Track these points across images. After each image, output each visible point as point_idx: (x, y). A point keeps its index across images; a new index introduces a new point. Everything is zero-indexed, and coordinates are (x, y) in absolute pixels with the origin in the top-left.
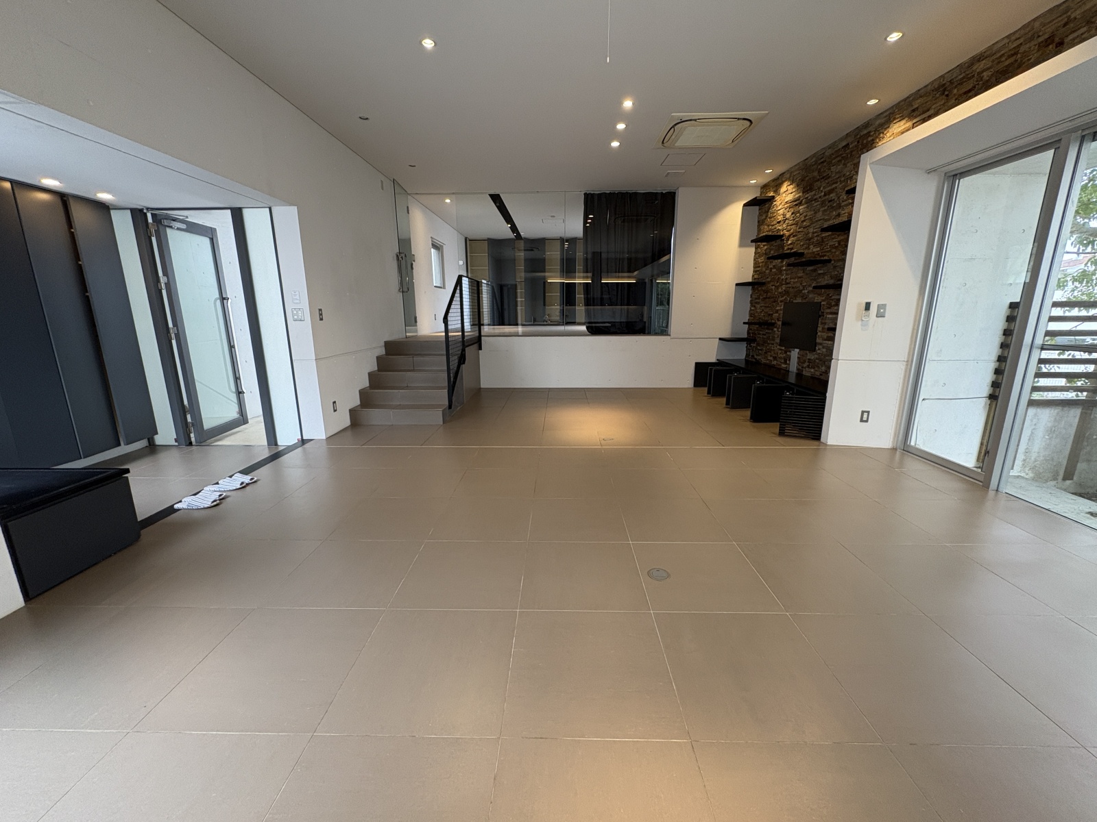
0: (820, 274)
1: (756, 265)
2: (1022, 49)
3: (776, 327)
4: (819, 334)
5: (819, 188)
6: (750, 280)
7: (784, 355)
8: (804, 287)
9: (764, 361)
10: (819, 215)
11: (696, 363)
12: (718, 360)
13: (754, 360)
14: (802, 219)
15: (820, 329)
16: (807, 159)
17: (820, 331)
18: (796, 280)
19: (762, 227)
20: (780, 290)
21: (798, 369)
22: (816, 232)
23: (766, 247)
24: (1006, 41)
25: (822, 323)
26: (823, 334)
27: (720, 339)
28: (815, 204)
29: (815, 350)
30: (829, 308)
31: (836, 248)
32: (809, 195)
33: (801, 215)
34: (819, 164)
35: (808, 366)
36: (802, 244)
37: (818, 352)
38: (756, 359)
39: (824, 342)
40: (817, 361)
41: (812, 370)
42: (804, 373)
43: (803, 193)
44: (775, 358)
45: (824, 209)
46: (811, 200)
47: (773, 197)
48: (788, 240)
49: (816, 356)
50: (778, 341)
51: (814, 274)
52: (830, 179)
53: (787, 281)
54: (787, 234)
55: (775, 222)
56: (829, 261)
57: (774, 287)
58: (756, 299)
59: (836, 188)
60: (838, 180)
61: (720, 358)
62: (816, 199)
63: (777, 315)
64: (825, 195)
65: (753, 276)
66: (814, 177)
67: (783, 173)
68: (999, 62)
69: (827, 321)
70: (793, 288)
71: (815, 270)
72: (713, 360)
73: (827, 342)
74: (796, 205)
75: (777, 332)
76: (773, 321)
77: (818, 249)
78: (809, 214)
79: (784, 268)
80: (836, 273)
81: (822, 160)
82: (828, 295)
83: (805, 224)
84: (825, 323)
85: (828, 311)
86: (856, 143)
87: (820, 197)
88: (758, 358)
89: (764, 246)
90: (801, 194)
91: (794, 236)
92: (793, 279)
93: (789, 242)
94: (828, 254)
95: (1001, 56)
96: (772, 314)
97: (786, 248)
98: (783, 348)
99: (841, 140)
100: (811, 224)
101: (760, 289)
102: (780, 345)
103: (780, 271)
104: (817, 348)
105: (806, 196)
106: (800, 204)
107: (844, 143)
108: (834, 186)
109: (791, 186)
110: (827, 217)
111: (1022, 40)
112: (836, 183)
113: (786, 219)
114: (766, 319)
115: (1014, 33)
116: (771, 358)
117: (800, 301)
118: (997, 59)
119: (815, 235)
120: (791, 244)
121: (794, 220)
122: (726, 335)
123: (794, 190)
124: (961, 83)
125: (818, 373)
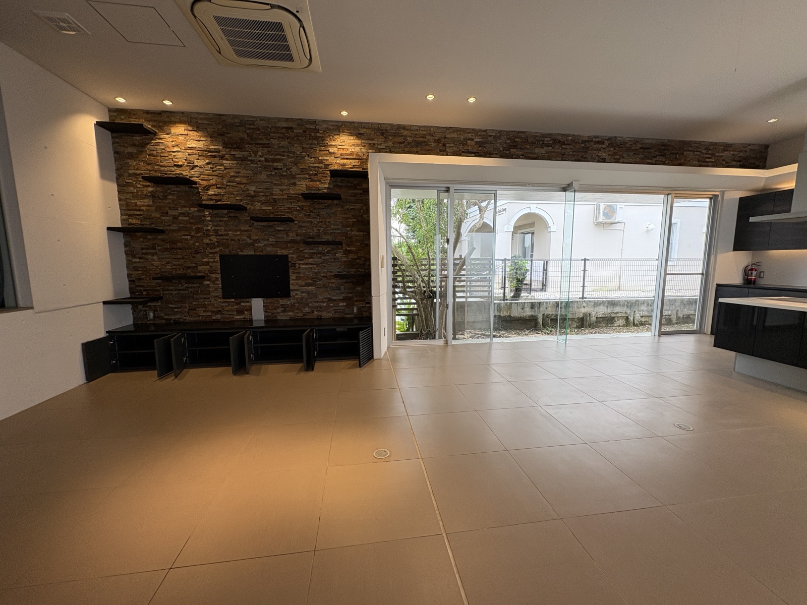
0: (277, 230)
1: (126, 208)
2: (428, 137)
3: (209, 280)
4: (292, 282)
5: (256, 153)
6: (119, 225)
7: (236, 307)
8: (256, 241)
9: (188, 318)
10: (263, 176)
11: (83, 344)
12: (107, 332)
13: (164, 321)
14: (232, 174)
15: (293, 277)
16: (222, 115)
17: (293, 280)
18: (238, 233)
19: (133, 163)
20: (206, 241)
21: (265, 316)
22: (261, 192)
23: (150, 189)
24: (417, 128)
25: (294, 273)
26: (297, 281)
27: (105, 303)
28: (252, 165)
29: (290, 297)
30: (300, 260)
31: (297, 210)
32: (239, 154)
33: (226, 169)
34: (249, 129)
35: (284, 311)
36: (238, 198)
37: (297, 297)
38: (165, 319)
39: (302, 288)
40: (297, 305)
41: (290, 314)
42: (279, 318)
43: (223, 147)
44: (218, 312)
45: (268, 173)
46: (243, 159)
47: (155, 134)
48: (207, 188)
49: (292, 301)
50: (219, 293)
51: (270, 230)
52: (270, 149)
53: (220, 233)
54: (205, 183)
55: (164, 163)
56: (293, 221)
57: (189, 237)
58: (142, 249)
59: (283, 160)
60: (285, 154)
61: (109, 329)
62: (251, 161)
63: (208, 267)
64: (266, 160)
65: (122, 220)
66: (242, 139)
67: (173, 112)
68: (416, 137)
69: (302, 271)
70: (232, 240)
71: (272, 226)
72: (102, 334)
73: (306, 288)
74: (215, 157)
75: (215, 284)
76: (200, 274)
77: (271, 208)
78: (244, 172)
79: (208, 218)
80: (304, 231)
81: (252, 127)
82: (298, 249)
83: (237, 179)
84: (299, 273)
85: (302, 262)
86: (301, 131)
87: (260, 161)
88: (173, 317)
89: (148, 186)
90: (221, 148)
91: (217, 188)
92: (231, 231)
93: (210, 192)
94: (286, 214)
95: (417, 134)
96: (196, 267)
97: (204, 198)
98: (233, 300)
99: (280, 120)
100: (250, 183)
101: (150, 237)
102: (224, 298)
103: (201, 220)
104: (292, 293)
105: (232, 153)
106: (222, 157)
107: (285, 125)
108: (279, 157)
109: (195, 133)
110: (276, 182)
111: (425, 133)
112: (283, 155)
113: (197, 166)
114: (179, 272)
115: (421, 127)
116: (209, 314)
117: (253, 253)
118: (414, 134)
119: (261, 194)
120: (212, 195)
121: (213, 171)
122: (110, 297)
123: (202, 139)
124: (394, 135)
125: (300, 315)
